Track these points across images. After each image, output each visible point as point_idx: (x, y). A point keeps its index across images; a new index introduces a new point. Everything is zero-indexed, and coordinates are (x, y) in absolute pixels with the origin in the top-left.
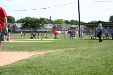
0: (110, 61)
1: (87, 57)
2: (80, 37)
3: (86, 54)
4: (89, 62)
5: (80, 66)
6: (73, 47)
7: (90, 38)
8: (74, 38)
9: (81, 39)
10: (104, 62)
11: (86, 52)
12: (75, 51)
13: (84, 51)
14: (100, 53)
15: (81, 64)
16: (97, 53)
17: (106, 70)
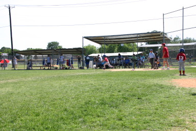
0: (45, 94)
1: (20, 90)
2: (13, 67)
3: (18, 87)
4: (22, 96)
5: (9, 101)
6: (3, 80)
7: (26, 68)
8: (6, 68)
9: (15, 70)
10: (38, 96)
11: (18, 85)
12: (6, 84)
13: (16, 83)
14: (35, 85)
15: (11, 99)
16: (31, 85)
17: (39, 104)
